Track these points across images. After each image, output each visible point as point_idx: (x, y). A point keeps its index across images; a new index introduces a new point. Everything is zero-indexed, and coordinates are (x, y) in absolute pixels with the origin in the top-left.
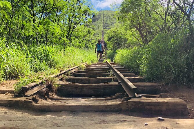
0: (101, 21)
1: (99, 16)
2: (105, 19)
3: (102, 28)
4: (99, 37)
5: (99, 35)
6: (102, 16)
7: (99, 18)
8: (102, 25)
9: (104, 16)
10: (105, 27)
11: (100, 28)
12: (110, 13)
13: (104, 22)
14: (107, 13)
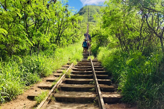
0: (86, 14)
1: (85, 11)
2: (89, 13)
3: (87, 21)
4: (85, 29)
5: (84, 28)
6: (87, 10)
7: (85, 12)
8: (87, 18)
9: (89, 10)
10: (90, 20)
11: (86, 21)
12: (94, 8)
13: (89, 15)
14: (91, 8)
